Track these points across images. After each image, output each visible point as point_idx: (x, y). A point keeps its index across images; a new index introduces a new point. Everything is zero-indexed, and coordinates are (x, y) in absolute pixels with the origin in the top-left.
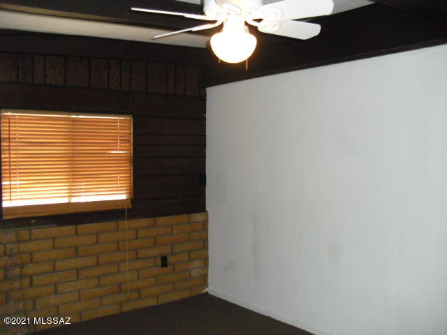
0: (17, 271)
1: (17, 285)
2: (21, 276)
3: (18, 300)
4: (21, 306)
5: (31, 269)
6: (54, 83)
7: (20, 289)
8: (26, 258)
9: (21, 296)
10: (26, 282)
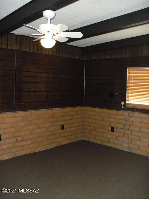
0: (127, 127)
1: (127, 132)
2: (129, 130)
3: (127, 138)
4: (127, 140)
5: (132, 128)
6: (146, 55)
7: (128, 134)
8: (131, 123)
9: (128, 137)
10: (130, 132)
